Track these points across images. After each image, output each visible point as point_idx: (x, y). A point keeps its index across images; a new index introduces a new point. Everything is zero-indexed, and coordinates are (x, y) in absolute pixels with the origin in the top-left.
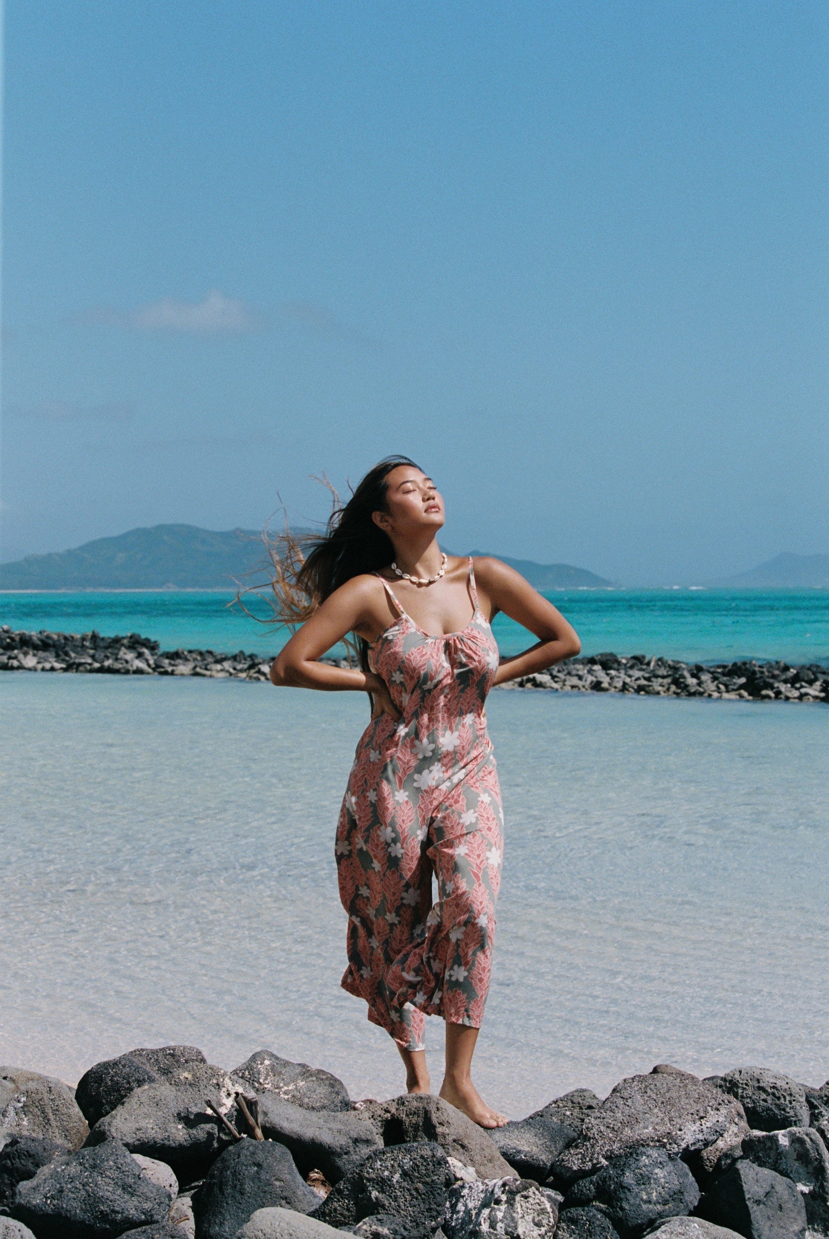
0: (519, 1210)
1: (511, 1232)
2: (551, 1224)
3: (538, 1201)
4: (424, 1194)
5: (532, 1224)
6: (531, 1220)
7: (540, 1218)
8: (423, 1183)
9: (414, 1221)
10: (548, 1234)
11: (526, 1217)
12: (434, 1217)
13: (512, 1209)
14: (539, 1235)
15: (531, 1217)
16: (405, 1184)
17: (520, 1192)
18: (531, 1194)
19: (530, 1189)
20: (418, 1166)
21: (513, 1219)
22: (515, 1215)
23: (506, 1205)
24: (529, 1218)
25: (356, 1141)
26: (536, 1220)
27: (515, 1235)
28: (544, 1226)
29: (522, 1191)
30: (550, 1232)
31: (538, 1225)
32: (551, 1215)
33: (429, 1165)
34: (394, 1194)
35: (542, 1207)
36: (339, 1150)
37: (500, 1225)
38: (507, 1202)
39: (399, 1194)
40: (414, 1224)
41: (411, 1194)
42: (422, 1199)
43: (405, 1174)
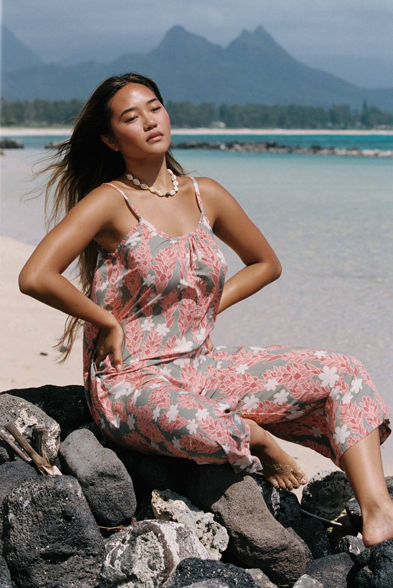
0: (139, 552)
1: (126, 570)
2: (162, 569)
3: (153, 545)
4: (41, 521)
5: (147, 566)
6: (146, 562)
7: (154, 561)
8: (43, 512)
9: (29, 545)
10: (160, 578)
11: (144, 559)
12: (43, 544)
13: (132, 549)
14: (152, 578)
15: (147, 559)
16: (30, 511)
17: (140, 534)
18: (149, 538)
19: (149, 533)
20: (42, 496)
21: (130, 557)
22: (133, 555)
23: (129, 545)
24: (145, 560)
25: (102, 475)
26: (151, 563)
27: (130, 574)
28: (156, 570)
29: (142, 534)
30: (161, 576)
31: (152, 567)
32: (163, 560)
33: (49, 496)
34: (21, 518)
35: (156, 551)
36: (85, 481)
37: (117, 562)
38: (129, 542)
39: (25, 518)
40: (29, 547)
41: (33, 521)
42: (40, 526)
43: (33, 502)
